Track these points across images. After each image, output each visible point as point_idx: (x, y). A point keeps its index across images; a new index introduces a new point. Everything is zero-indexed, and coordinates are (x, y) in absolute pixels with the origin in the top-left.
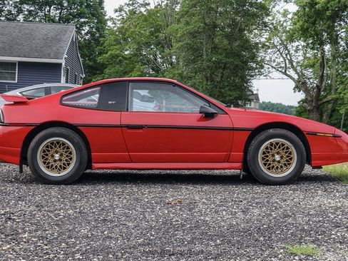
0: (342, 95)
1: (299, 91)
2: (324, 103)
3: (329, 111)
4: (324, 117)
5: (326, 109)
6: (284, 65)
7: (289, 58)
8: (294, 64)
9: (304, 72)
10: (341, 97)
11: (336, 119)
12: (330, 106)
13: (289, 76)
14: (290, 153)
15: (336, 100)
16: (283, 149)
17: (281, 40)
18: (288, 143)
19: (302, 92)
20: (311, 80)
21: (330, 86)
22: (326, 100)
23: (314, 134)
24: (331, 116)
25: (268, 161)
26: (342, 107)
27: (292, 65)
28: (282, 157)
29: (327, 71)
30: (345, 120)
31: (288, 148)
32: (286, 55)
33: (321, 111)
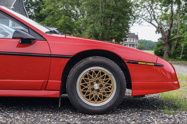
0: (183, 35)
1: (159, 33)
2: (172, 40)
3: (175, 45)
4: (172, 48)
5: (173, 44)
6: (150, 18)
7: (153, 14)
8: (156, 17)
9: (162, 22)
10: (182, 37)
11: (179, 50)
12: (176, 42)
13: (153, 24)
14: (110, 82)
15: (179, 39)
16: (103, 78)
17: (149, 3)
18: (107, 72)
19: (160, 34)
20: (166, 27)
21: (176, 30)
22: (173, 38)
23: (135, 63)
24: (176, 48)
25: (86, 89)
26: (183, 42)
27: (154, 18)
28: (101, 86)
29: (175, 22)
30: (184, 50)
31: (107, 77)
32: (151, 12)
33: (171, 44)
